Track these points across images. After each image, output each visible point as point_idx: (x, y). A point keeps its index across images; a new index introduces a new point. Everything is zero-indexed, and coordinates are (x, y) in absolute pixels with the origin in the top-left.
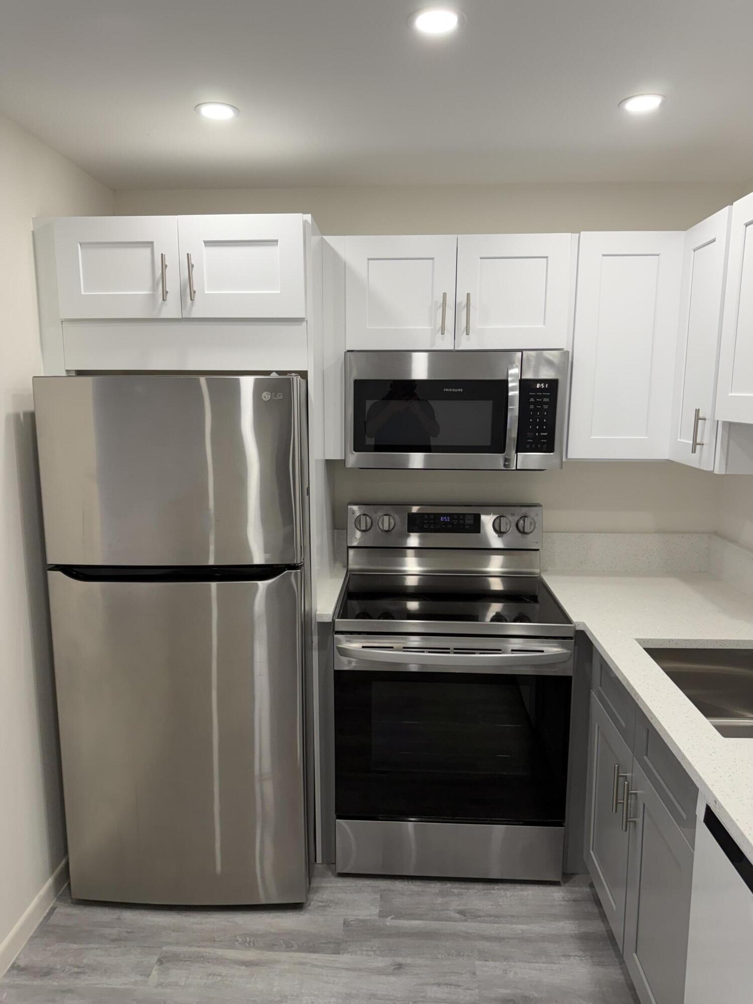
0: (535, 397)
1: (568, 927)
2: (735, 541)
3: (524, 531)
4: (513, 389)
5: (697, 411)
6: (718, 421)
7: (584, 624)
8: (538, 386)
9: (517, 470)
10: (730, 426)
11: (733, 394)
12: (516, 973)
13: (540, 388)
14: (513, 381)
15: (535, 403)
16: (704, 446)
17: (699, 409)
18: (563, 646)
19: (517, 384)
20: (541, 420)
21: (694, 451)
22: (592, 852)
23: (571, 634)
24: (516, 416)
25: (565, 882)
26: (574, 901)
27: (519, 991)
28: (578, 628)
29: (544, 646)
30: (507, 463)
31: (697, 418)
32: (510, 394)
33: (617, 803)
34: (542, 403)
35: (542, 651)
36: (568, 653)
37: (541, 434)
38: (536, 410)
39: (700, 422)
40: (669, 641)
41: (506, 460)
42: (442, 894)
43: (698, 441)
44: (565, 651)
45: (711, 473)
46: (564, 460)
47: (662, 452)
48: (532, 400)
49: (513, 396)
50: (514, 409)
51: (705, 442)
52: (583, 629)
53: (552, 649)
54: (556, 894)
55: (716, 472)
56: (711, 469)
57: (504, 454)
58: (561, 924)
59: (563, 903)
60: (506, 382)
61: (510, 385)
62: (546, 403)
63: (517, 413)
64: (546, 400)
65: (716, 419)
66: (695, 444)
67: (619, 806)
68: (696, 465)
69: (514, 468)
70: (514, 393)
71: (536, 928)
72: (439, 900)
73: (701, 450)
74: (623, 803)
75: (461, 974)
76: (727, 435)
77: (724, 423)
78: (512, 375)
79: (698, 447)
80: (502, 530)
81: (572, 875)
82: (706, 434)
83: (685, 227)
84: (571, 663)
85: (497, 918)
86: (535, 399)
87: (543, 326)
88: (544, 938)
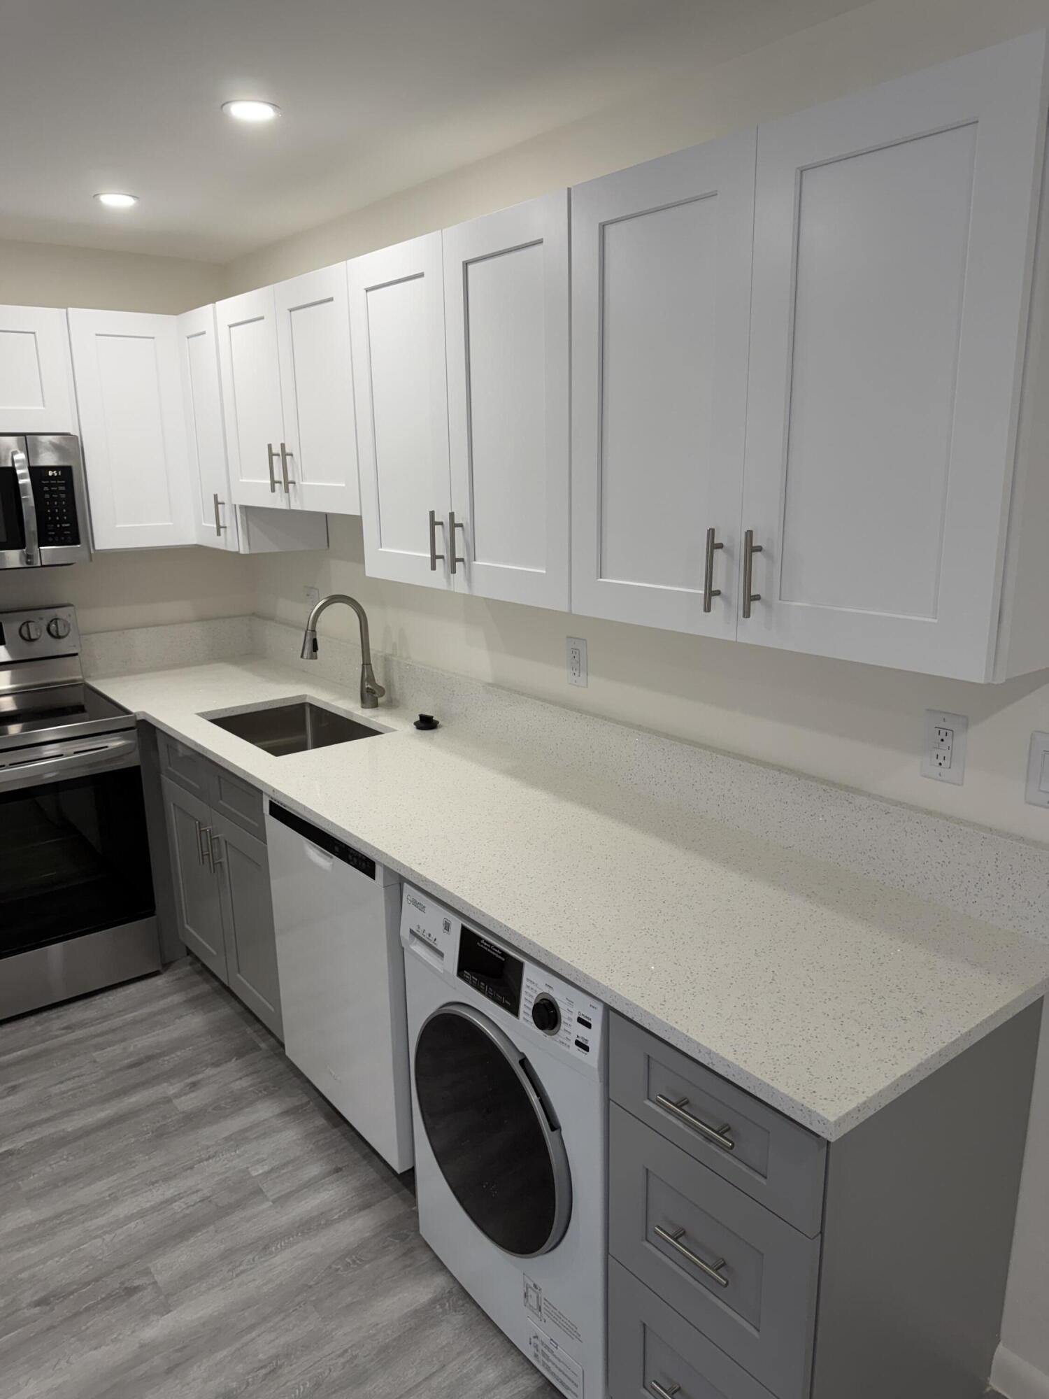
0: (50, 485)
1: (177, 998)
2: (271, 618)
3: (58, 634)
4: (23, 476)
5: (216, 496)
6: (235, 505)
7: (144, 713)
8: (50, 473)
9: (42, 566)
10: (247, 510)
11: (244, 480)
12: (135, 1046)
13: (53, 475)
14: (21, 468)
15: (50, 492)
16: (228, 529)
17: (217, 495)
18: (125, 738)
19: (26, 471)
20: (61, 511)
21: (219, 534)
22: (187, 926)
23: (133, 724)
24: (32, 507)
25: (166, 970)
26: (176, 980)
27: (142, 1055)
28: (139, 718)
29: (107, 742)
30: (29, 560)
31: (217, 503)
32: (21, 482)
33: (203, 856)
34: (58, 492)
35: (106, 747)
36: (130, 744)
37: (63, 525)
38: (52, 499)
39: (220, 506)
40: (226, 710)
41: (28, 557)
42: (38, 1023)
43: (221, 524)
44: (129, 742)
45: (237, 553)
46: (92, 552)
47: (190, 537)
48: (46, 489)
49: (24, 485)
50: (28, 498)
51: (227, 525)
52: (143, 718)
53: (115, 743)
54: (159, 981)
55: (242, 552)
56: (237, 550)
57: (24, 550)
58: (169, 999)
59: (167, 985)
60: (13, 469)
61: (19, 472)
62: (62, 492)
63: (32, 503)
64: (61, 488)
65: (234, 503)
66: (219, 527)
67: (206, 857)
68: (222, 547)
69: (39, 564)
70: (25, 481)
71: (147, 1010)
72: (39, 1028)
73: (225, 532)
74: (208, 854)
75: (81, 1067)
76: (245, 518)
77: (241, 507)
78: (18, 461)
79: (222, 530)
80: (33, 637)
81: (171, 963)
82: (227, 518)
83: (176, 312)
84: (137, 753)
85: (106, 1018)
86: (49, 488)
87: (43, 408)
88: (155, 1014)
